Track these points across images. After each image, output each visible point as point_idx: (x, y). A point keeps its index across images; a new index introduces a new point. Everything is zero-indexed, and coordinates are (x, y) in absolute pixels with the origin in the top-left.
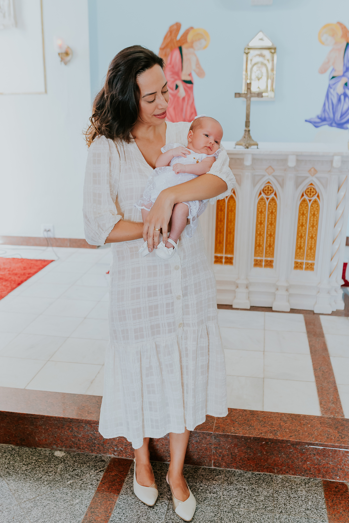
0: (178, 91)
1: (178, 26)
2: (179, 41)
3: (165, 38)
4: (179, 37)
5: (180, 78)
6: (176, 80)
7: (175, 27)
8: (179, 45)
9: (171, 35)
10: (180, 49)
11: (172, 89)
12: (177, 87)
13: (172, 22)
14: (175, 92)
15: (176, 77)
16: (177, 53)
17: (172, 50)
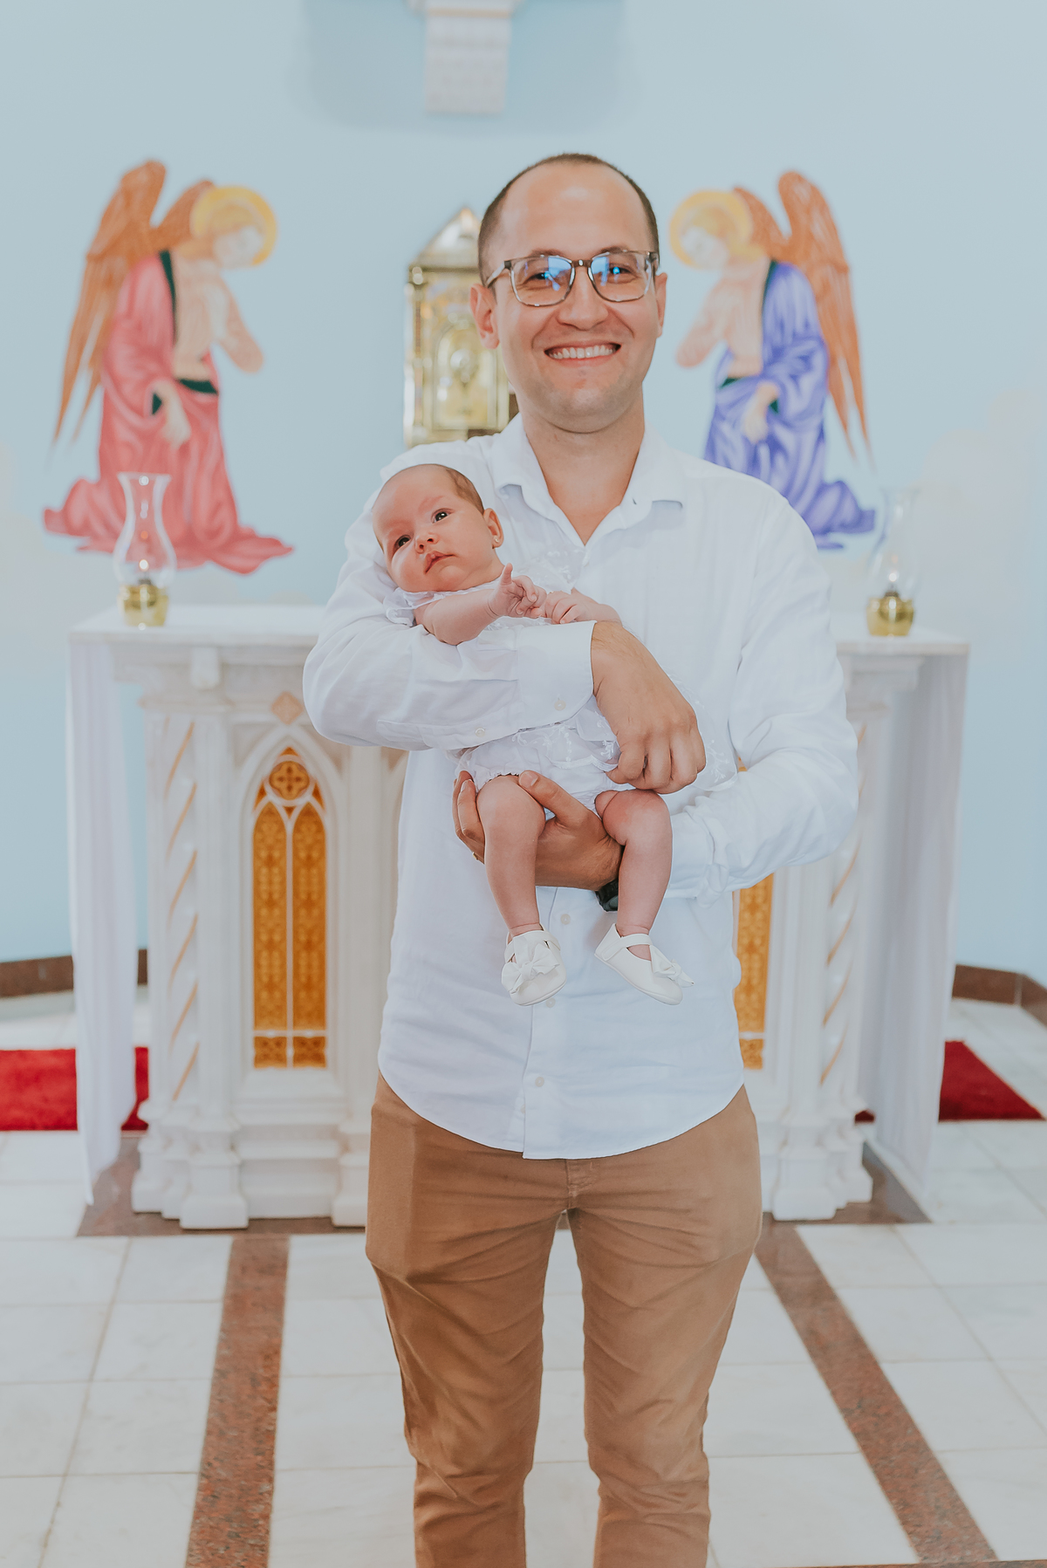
0: (164, 421)
1: (154, 175)
2: (161, 230)
3: (107, 216)
4: (158, 216)
5: (166, 371)
6: (150, 377)
7: (144, 178)
8: (161, 244)
9: (128, 204)
10: (166, 260)
11: (138, 411)
12: (157, 403)
13: (133, 157)
14: (151, 422)
15: (153, 367)
16: (152, 275)
17: (134, 264)
